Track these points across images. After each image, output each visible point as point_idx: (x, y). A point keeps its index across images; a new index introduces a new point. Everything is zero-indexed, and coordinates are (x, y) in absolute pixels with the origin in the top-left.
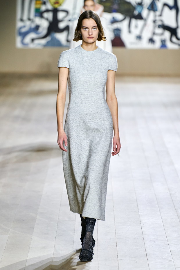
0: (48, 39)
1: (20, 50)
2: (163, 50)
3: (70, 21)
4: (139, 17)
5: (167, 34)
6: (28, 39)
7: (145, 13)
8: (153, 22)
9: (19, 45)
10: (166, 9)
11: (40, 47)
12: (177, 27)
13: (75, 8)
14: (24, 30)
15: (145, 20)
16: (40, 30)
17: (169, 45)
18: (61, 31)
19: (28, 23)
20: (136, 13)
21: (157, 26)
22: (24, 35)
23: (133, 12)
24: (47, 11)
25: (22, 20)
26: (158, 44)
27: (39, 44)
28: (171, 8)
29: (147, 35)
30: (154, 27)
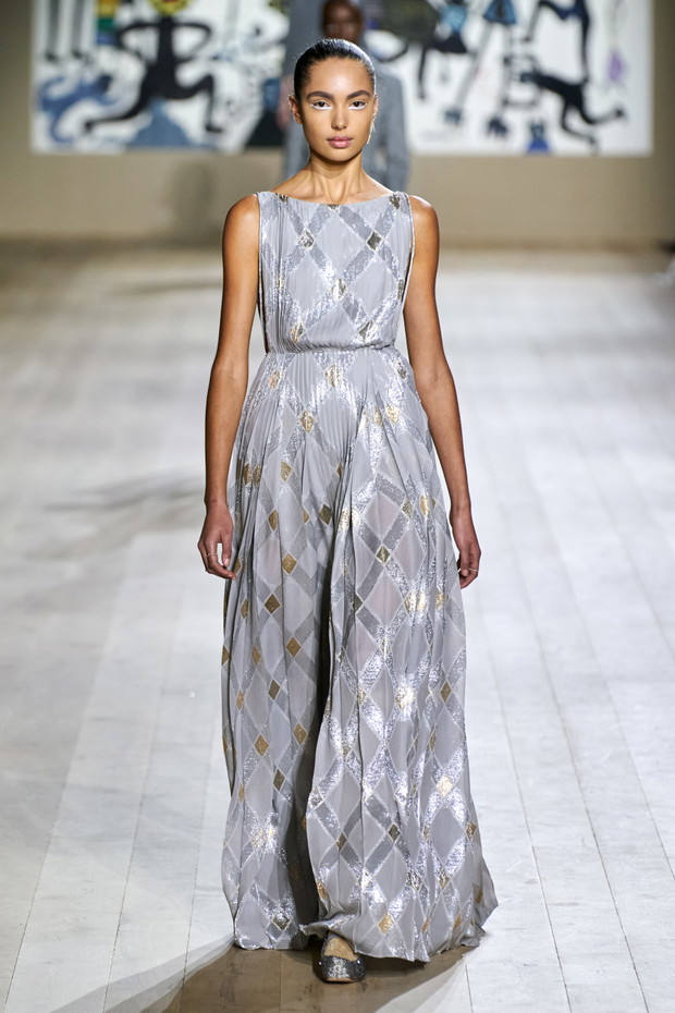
0: (143, 121)
1: (46, 159)
2: (538, 158)
3: (216, 58)
4: (455, 45)
5: (551, 104)
6: (72, 122)
7: (473, 32)
8: (502, 61)
9: (40, 140)
10: (548, 18)
11: (112, 150)
12: (586, 80)
13: (233, 14)
14: (58, 92)
15: (475, 55)
16: (114, 91)
17: (559, 142)
18: (186, 93)
19: (72, 69)
20: (444, 30)
21: (518, 78)
22: (58, 108)
23: (434, 28)
24: (139, 25)
25: (51, 57)
26: (518, 139)
27: (111, 140)
28: (562, 14)
29: (480, 107)
30: (508, 80)
